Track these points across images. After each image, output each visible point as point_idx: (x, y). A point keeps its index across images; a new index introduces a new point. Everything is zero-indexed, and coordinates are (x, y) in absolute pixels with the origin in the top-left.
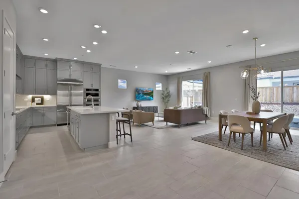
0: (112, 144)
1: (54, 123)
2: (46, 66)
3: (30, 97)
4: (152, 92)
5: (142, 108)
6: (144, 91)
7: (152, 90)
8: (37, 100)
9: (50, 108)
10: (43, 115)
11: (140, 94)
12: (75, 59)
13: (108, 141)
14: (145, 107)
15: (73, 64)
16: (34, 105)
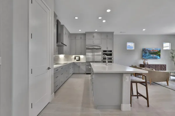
0: (126, 107)
1: (84, 72)
2: (81, 38)
3: (74, 56)
4: (160, 51)
5: (149, 66)
6: (150, 51)
7: (159, 49)
8: (77, 58)
9: (82, 63)
10: (79, 67)
11: (146, 53)
12: (96, 30)
13: (121, 102)
14: (152, 65)
15: (95, 35)
16: (75, 61)
